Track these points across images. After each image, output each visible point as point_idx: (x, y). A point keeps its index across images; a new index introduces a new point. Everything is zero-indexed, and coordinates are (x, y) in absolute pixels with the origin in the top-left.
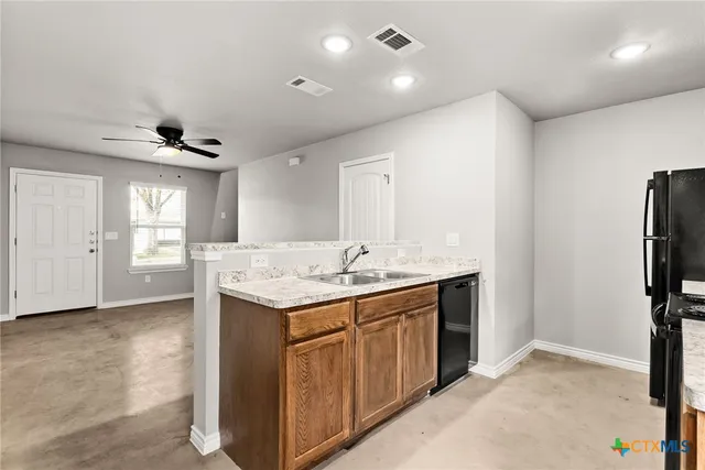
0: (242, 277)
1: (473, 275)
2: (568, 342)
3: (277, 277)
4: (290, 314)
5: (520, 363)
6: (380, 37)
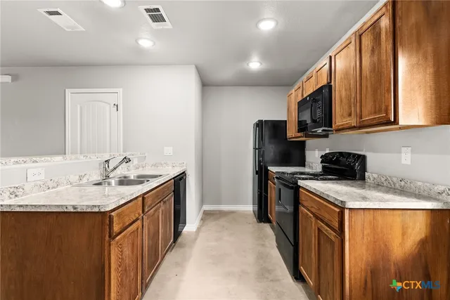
0: (20, 192)
1: (184, 172)
2: (219, 203)
3: (53, 188)
4: (113, 214)
5: (202, 219)
6: (148, 10)
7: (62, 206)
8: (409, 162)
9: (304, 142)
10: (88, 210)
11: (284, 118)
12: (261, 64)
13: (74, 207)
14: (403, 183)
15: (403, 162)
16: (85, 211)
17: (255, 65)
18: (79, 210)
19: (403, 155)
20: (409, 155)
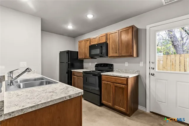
7: (63, 97)
8: (127, 65)
9: (83, 60)
10: (77, 96)
11: (77, 51)
12: (73, 27)
13: (70, 96)
14: (126, 71)
15: (126, 65)
16: (75, 97)
17: (70, 27)
18: (72, 97)
19: (126, 64)
20: (127, 64)
